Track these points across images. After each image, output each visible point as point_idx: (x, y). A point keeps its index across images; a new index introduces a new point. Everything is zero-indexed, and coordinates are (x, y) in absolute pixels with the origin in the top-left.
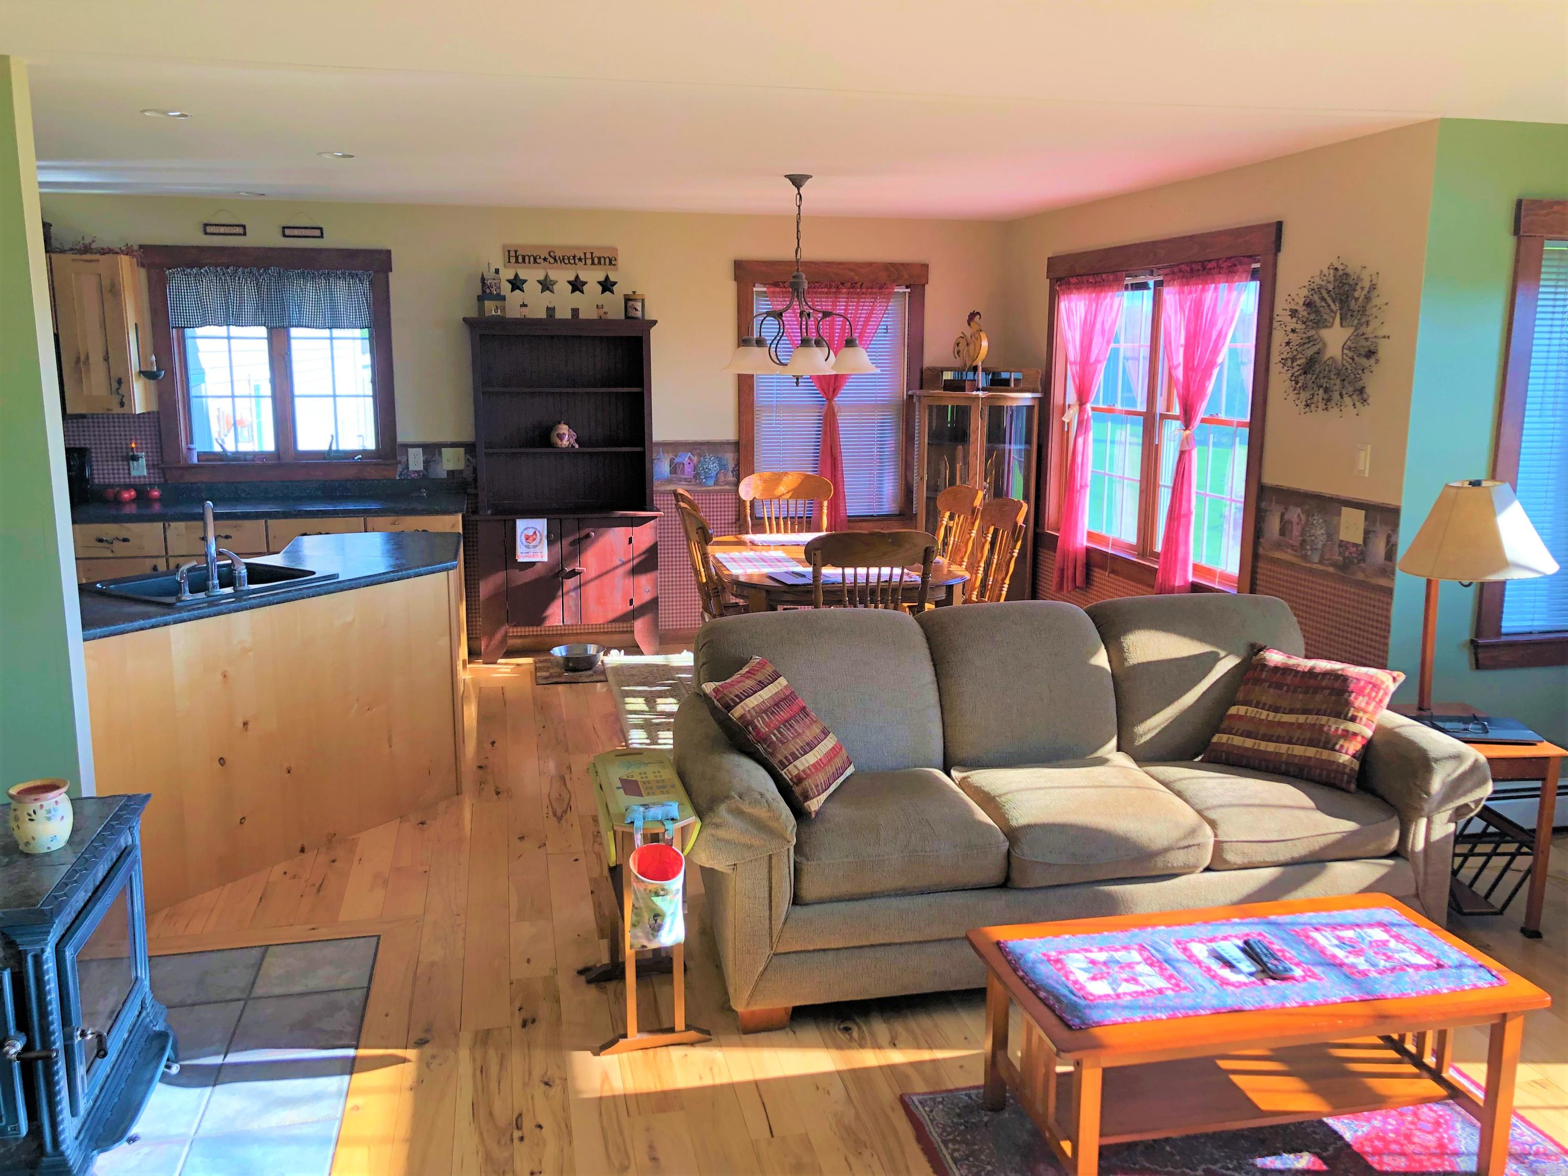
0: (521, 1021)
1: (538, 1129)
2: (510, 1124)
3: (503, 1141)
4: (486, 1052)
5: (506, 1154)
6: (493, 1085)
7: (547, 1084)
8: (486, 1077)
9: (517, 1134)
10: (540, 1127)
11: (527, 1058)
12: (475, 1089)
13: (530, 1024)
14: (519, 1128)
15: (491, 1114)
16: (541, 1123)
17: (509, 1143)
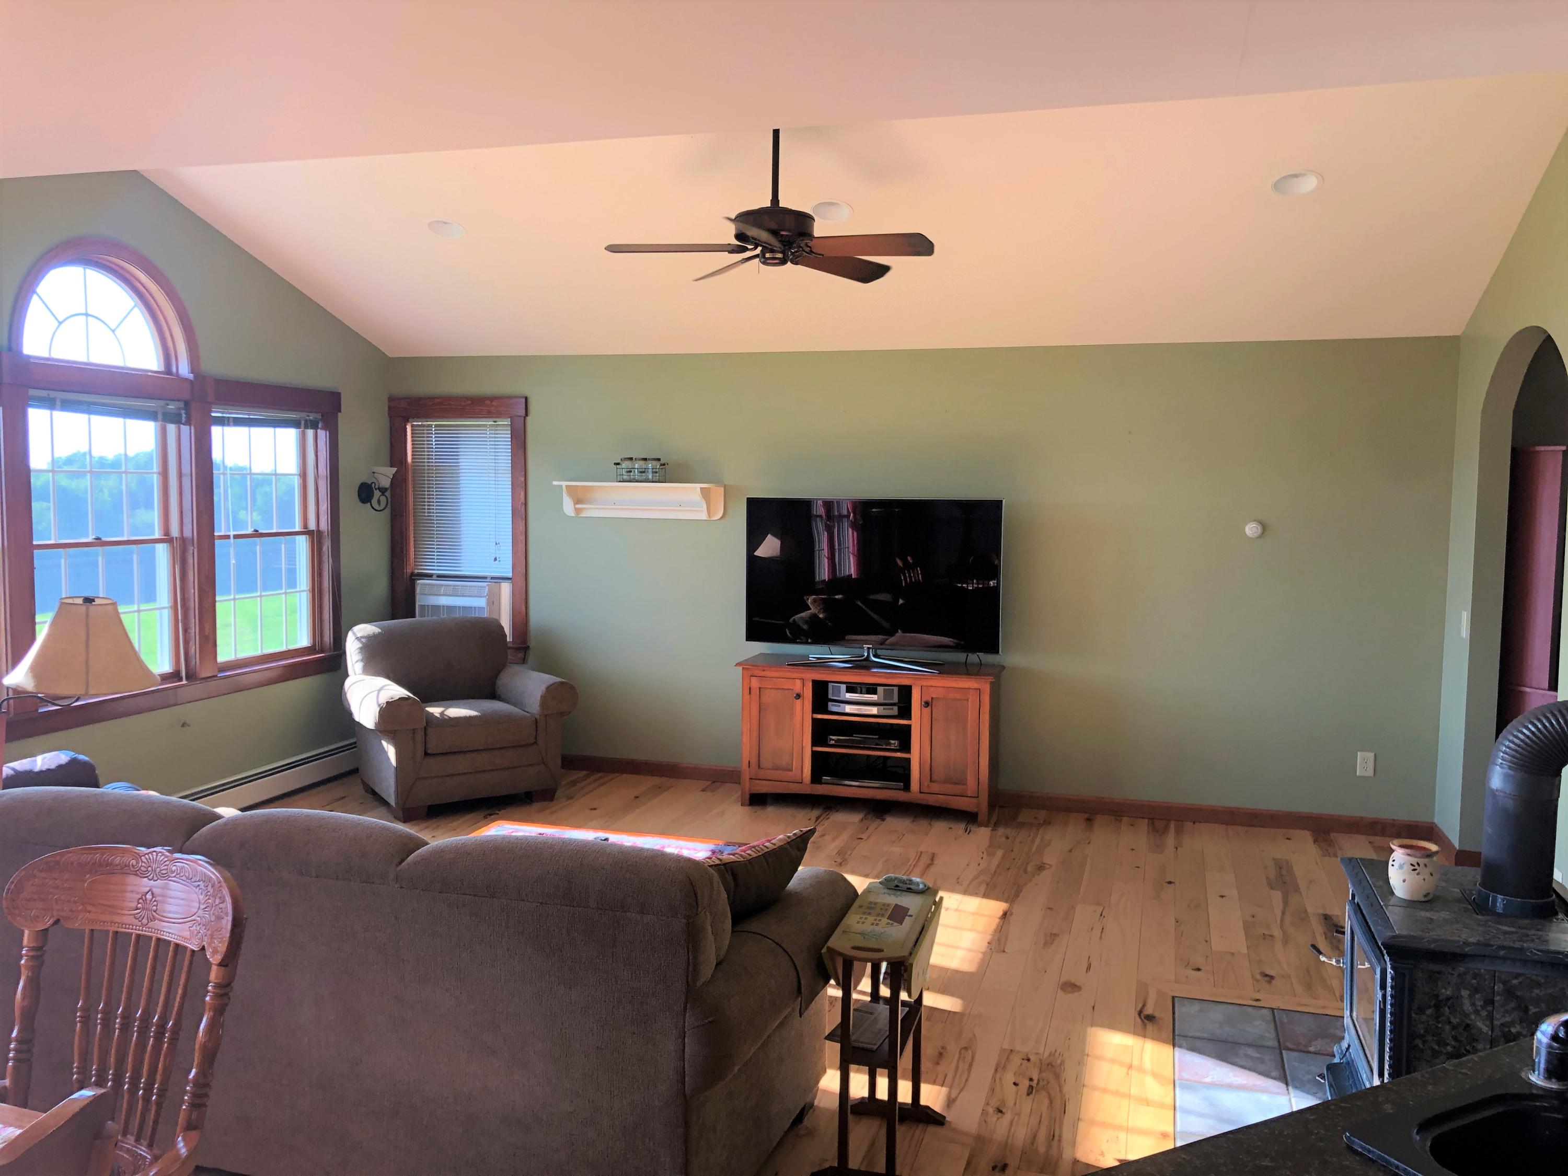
0: (1007, 1171)
1: (1017, 1082)
2: (1037, 1091)
3: (1045, 1082)
4: (1047, 1151)
5: (1044, 1074)
6: (1045, 1122)
7: (1001, 1111)
8: (1050, 1132)
9: (1034, 1084)
10: (1015, 1084)
11: (1011, 1135)
12: (1061, 1122)
13: (1000, 1165)
14: (1031, 1087)
15: (1051, 1102)
16: (1014, 1086)
17: (1041, 1081)
